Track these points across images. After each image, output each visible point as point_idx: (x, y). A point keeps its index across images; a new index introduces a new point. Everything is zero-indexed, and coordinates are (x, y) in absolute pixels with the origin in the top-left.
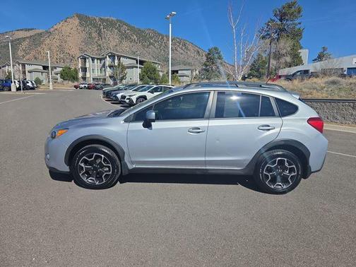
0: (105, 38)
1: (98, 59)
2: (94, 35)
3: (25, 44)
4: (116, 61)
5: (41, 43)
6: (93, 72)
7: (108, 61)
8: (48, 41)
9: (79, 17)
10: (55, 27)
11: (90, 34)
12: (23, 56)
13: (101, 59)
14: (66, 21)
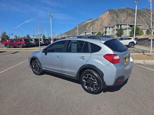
0: (120, 17)
1: (111, 27)
2: (115, 17)
3: (89, 25)
4: (119, 27)
5: (94, 24)
6: (109, 33)
7: (116, 27)
8: (97, 23)
9: (109, 10)
10: (100, 17)
11: (113, 17)
12: (88, 29)
13: (113, 27)
14: (104, 13)
